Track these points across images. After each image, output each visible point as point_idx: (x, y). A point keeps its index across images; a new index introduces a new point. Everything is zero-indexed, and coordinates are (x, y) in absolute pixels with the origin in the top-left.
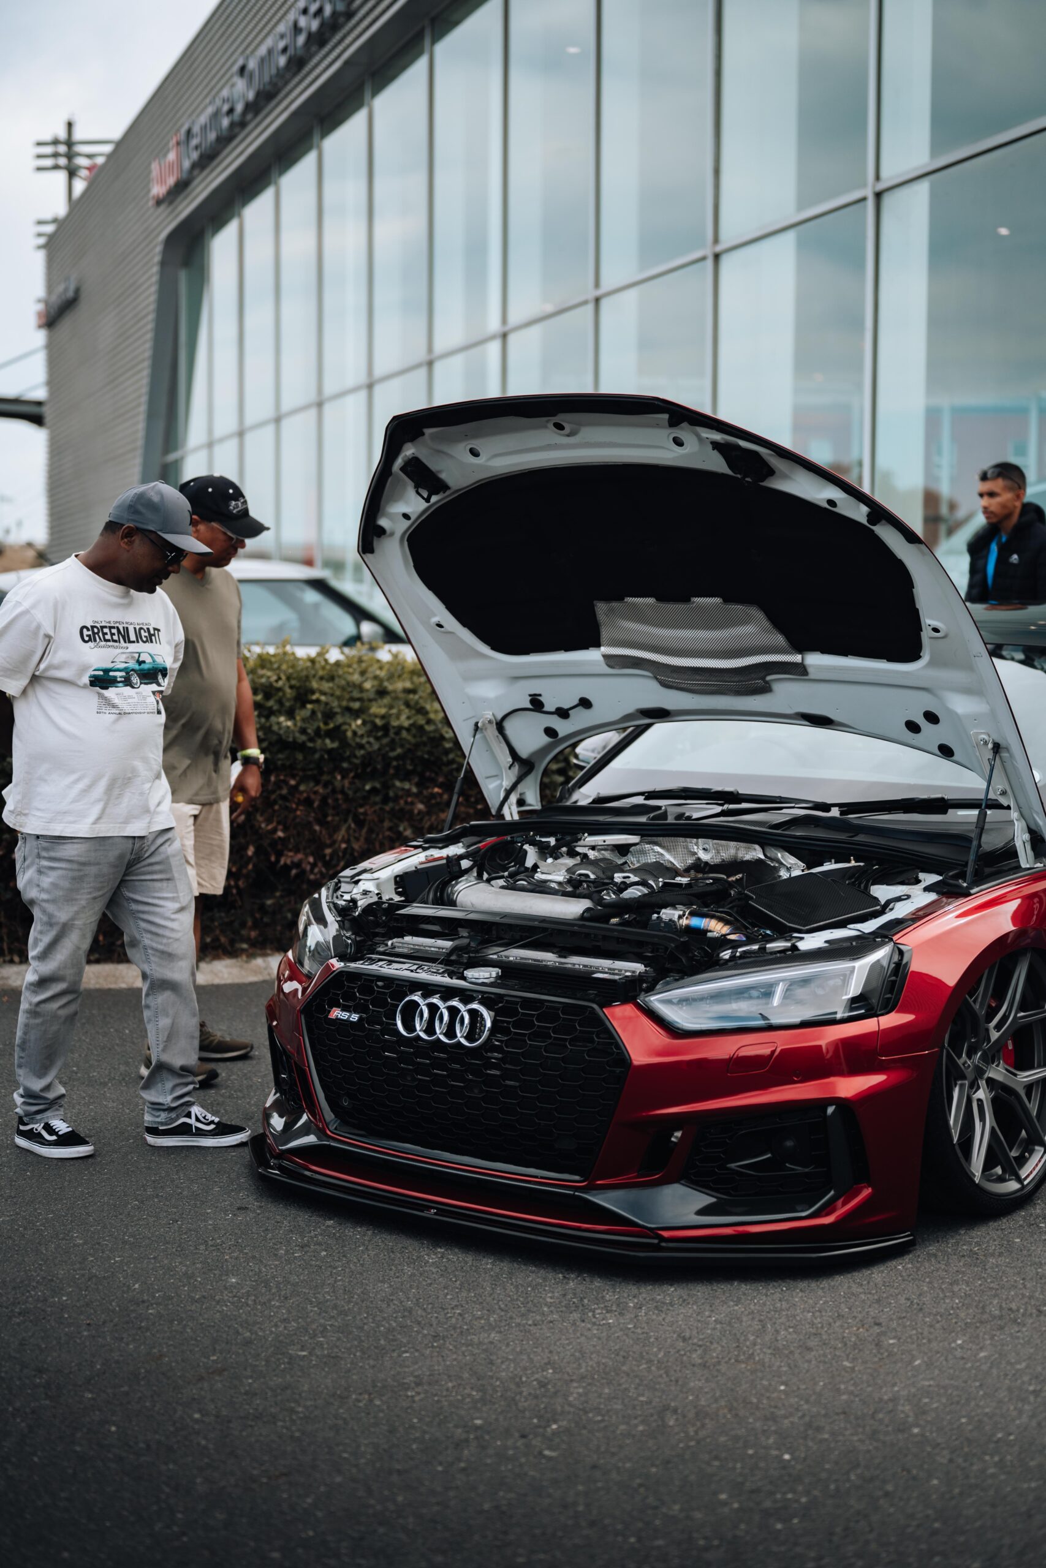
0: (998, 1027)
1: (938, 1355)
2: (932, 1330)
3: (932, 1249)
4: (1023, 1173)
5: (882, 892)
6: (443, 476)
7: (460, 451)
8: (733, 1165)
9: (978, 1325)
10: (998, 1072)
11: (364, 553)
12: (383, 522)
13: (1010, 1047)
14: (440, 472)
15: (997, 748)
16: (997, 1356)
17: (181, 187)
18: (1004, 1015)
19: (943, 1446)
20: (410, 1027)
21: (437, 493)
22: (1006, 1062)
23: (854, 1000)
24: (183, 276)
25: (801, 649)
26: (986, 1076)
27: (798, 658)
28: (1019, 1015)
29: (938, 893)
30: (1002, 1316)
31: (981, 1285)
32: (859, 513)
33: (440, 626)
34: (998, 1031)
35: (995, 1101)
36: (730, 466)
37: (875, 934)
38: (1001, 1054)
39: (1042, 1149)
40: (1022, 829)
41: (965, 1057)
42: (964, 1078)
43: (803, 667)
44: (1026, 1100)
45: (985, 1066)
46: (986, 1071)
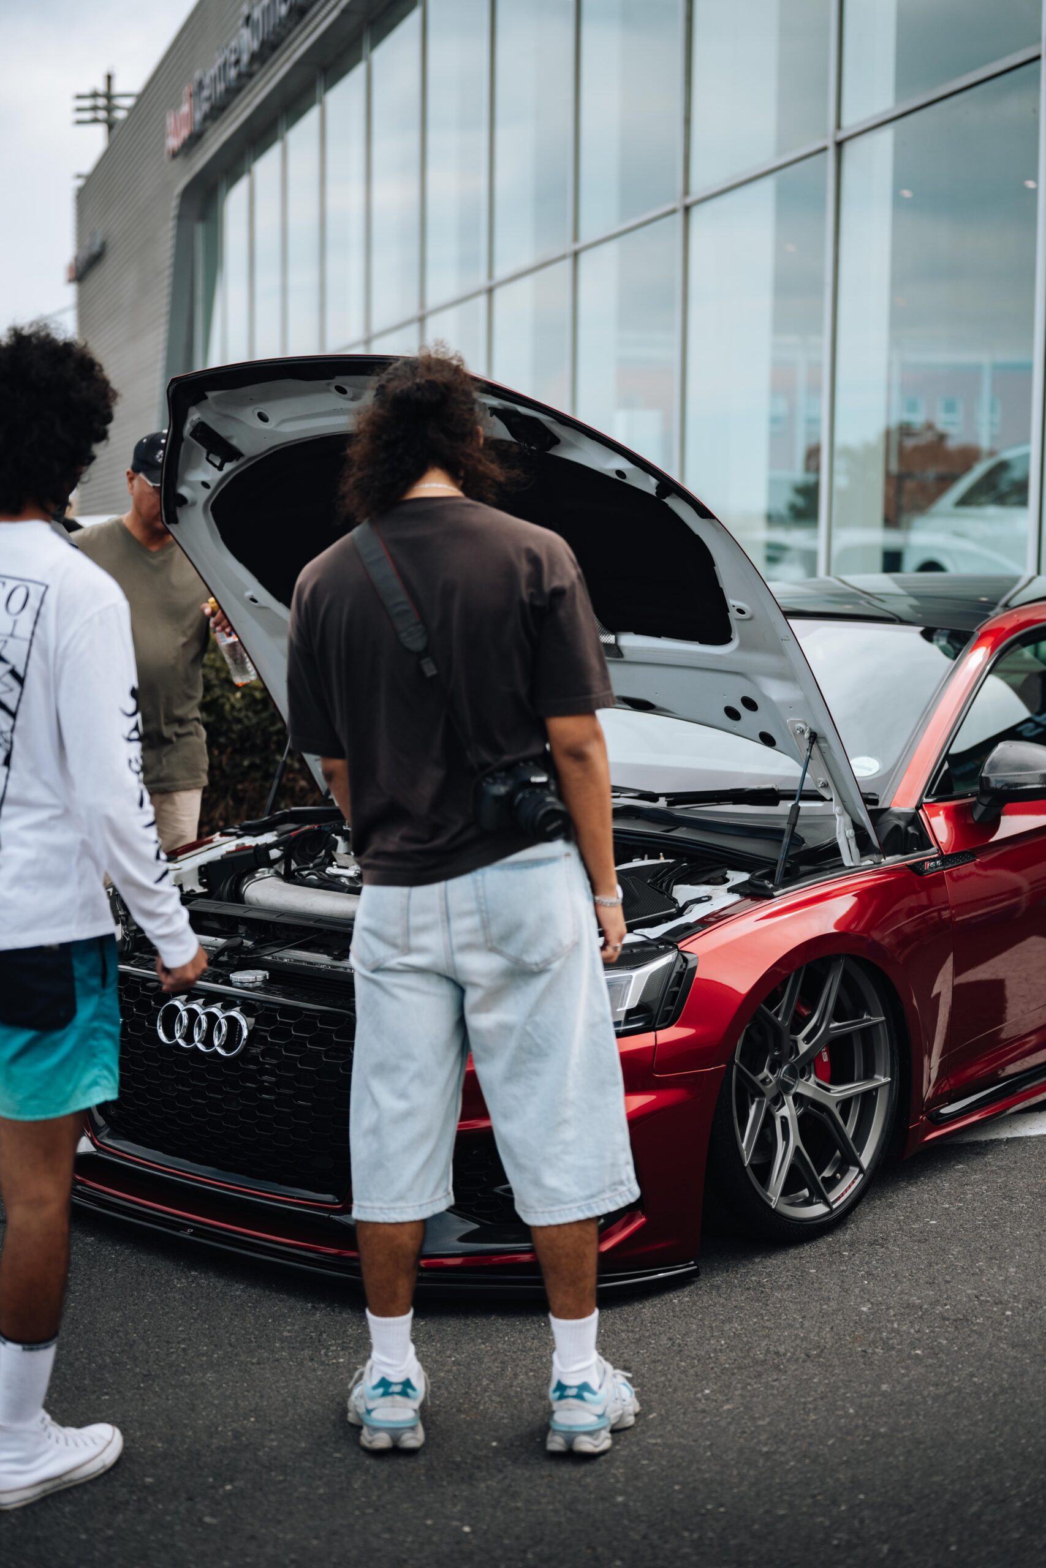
0: (807, 1039)
1: (679, 1407)
2: (683, 1377)
3: (718, 1280)
4: (832, 1197)
5: (683, 893)
6: (234, 442)
7: (249, 416)
8: (497, 1189)
9: (735, 1371)
10: (808, 1087)
11: (169, 523)
12: (183, 491)
13: (825, 1059)
14: (231, 437)
15: (814, 737)
16: (742, 1409)
17: (194, 140)
18: (815, 1025)
19: (644, 1518)
20: (170, 1034)
21: (230, 461)
22: (817, 1075)
23: (629, 1013)
24: (200, 230)
25: (614, 630)
26: (793, 1091)
27: (609, 638)
28: (832, 1026)
29: (741, 894)
30: (765, 1360)
31: (755, 1323)
32: (649, 485)
33: (254, 600)
34: (807, 1043)
35: (801, 1120)
36: (513, 434)
37: (660, 940)
38: (812, 1067)
39: (857, 1170)
40: (845, 824)
41: (766, 1072)
42: (762, 1095)
43: (618, 648)
44: (839, 1117)
45: (791, 1080)
46: (793, 1086)
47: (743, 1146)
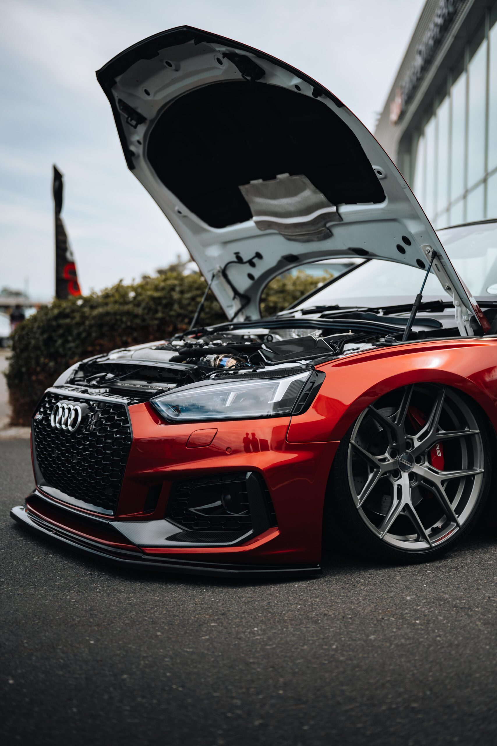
0: (420, 439)
4: (433, 539)
5: (350, 346)
6: (139, 111)
7: (140, 92)
8: (192, 510)
10: (421, 469)
11: (132, 169)
12: (132, 148)
13: (439, 454)
14: (136, 108)
21: (142, 123)
22: (430, 463)
25: (337, 203)
27: (334, 209)
28: (439, 432)
29: (377, 346)
32: (308, 91)
33: (179, 212)
34: (420, 441)
35: (413, 488)
36: (242, 72)
37: (307, 364)
38: (426, 457)
39: (456, 524)
40: (461, 312)
41: (387, 455)
42: (378, 467)
43: (339, 215)
44: (442, 489)
45: (408, 463)
46: (410, 467)
47: (359, 497)
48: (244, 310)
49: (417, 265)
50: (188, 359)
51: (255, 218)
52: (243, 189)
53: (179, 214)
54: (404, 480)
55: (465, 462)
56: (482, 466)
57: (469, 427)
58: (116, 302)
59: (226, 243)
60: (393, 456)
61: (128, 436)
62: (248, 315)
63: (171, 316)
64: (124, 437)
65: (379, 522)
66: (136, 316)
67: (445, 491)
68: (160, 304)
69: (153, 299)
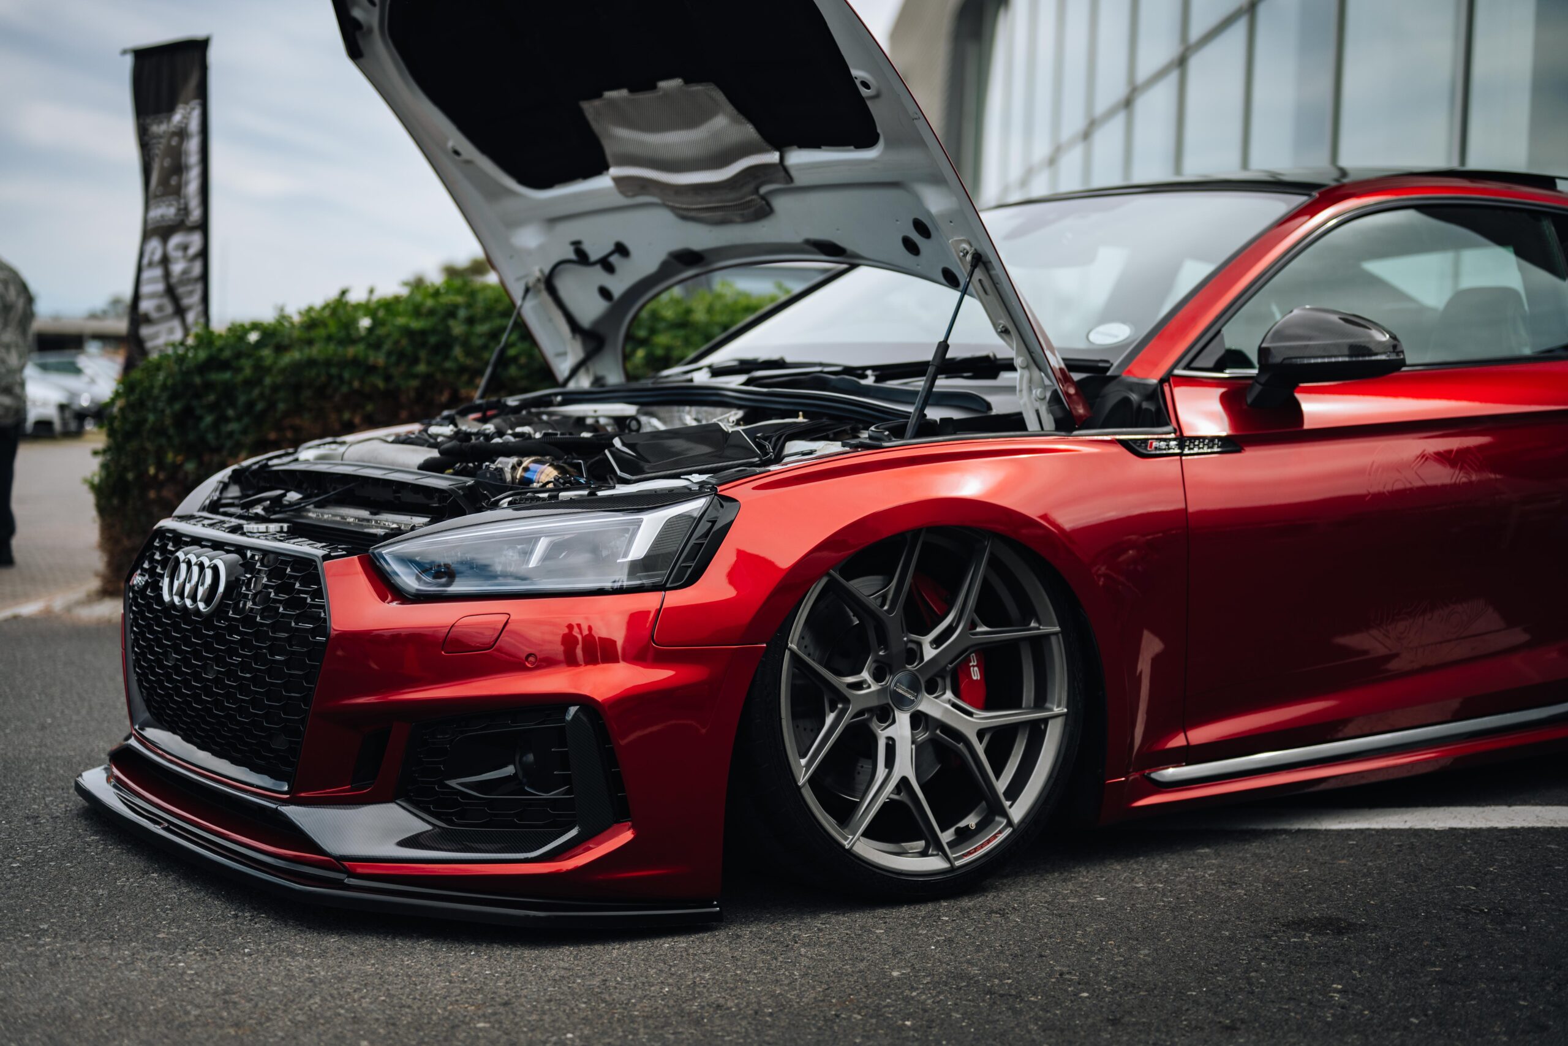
0: (937, 642)
4: (957, 851)
5: (798, 446)
8: (453, 783)
10: (937, 706)
11: (355, 58)
12: (357, 13)
13: (976, 675)
18: (950, 625)
22: (956, 693)
23: (636, 567)
25: (781, 144)
26: (911, 708)
27: (774, 157)
28: (976, 630)
29: (852, 447)
33: (457, 153)
34: (936, 648)
35: (919, 746)
37: (703, 483)
38: (948, 682)
39: (1005, 821)
40: (1030, 381)
41: (865, 675)
42: (846, 701)
43: (786, 170)
44: (980, 749)
45: (910, 693)
46: (913, 701)
47: (803, 762)
48: (590, 364)
49: (943, 281)
50: (458, 465)
51: (614, 171)
52: (589, 108)
53: (456, 157)
54: (901, 728)
55: (1028, 694)
56: (1064, 701)
57: (1038, 621)
58: (329, 338)
59: (553, 221)
60: (878, 677)
61: (321, 625)
62: (600, 373)
63: (445, 371)
64: (312, 628)
65: (844, 814)
66: (372, 369)
67: (986, 751)
68: (423, 344)
69: (408, 332)
